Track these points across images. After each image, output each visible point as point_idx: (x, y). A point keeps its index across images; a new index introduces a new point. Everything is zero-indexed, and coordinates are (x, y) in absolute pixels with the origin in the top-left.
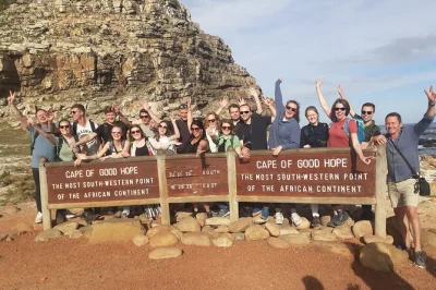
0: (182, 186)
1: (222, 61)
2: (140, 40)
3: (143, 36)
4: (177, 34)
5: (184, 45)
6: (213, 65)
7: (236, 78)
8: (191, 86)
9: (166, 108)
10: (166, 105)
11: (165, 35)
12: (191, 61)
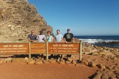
0: (34, 50)
1: (34, 12)
2: (7, 4)
3: (8, 3)
4: (20, 3)
5: (22, 6)
6: (31, 14)
7: (39, 18)
8: (24, 20)
9: (16, 27)
10: (16, 26)
11: (16, 3)
12: (24, 12)
